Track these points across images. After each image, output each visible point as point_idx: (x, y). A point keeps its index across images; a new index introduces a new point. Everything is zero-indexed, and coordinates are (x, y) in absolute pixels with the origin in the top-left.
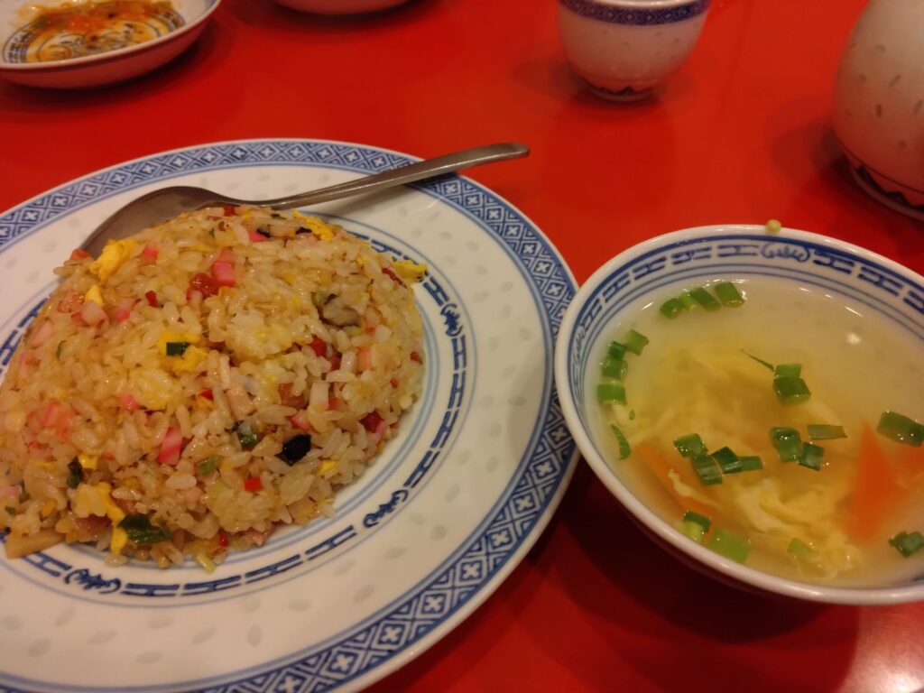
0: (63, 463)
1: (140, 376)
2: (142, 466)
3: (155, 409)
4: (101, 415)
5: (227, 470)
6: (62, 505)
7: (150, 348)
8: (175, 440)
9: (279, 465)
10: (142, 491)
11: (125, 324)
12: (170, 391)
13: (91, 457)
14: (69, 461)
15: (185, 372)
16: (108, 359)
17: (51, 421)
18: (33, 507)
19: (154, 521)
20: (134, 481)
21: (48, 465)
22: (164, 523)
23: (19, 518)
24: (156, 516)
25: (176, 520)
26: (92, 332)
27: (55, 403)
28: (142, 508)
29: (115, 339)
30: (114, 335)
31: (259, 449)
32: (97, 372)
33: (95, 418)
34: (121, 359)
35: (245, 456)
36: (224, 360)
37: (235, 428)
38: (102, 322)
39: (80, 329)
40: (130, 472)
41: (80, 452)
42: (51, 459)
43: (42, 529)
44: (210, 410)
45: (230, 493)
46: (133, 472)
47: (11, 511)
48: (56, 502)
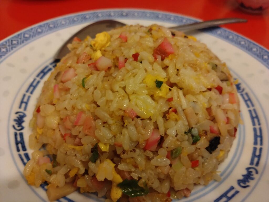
0: (88, 147)
1: (137, 98)
2: (138, 151)
3: (145, 118)
4: (113, 120)
5: (184, 156)
6: (82, 171)
7: (140, 83)
8: (157, 137)
9: (206, 154)
10: (136, 167)
11: (123, 70)
12: (154, 108)
13: (105, 144)
14: (91, 147)
15: (161, 97)
16: (117, 88)
17: (81, 122)
18: (62, 171)
19: (141, 184)
20: (132, 160)
21: (77, 148)
22: (146, 185)
23: (54, 176)
24: (142, 181)
25: (153, 183)
26: (103, 73)
27: (82, 111)
28: (135, 176)
29: (120, 78)
30: (118, 75)
31: (199, 144)
32: (110, 95)
33: (111, 121)
34: (124, 88)
35: (193, 147)
36: (181, 92)
37: (189, 132)
38: (109, 68)
39: (94, 71)
40: (131, 154)
41: (99, 141)
42: (80, 144)
43: (66, 183)
44: (176, 120)
45: (184, 169)
46: (133, 154)
47: (49, 173)
48: (79, 169)
